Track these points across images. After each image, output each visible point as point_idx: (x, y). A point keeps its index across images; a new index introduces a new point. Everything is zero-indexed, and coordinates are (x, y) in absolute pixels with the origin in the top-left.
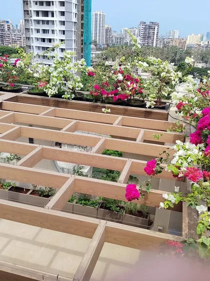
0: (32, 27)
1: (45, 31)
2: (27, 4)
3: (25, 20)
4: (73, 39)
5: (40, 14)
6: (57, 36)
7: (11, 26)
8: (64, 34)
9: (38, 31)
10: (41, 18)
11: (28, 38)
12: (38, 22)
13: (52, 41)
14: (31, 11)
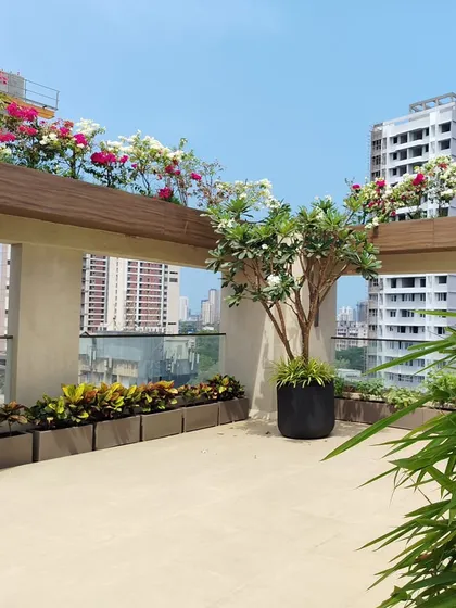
0: (381, 307)
3: (371, 296)
5: (399, 283)
6: (431, 322)
9: (393, 313)
10: (400, 290)
11: (374, 327)
12: (394, 297)
13: (420, 330)
14: (382, 279)
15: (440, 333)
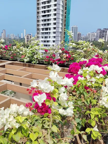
0: (40, 36)
1: (46, 37)
2: (39, 26)
3: (37, 33)
4: (59, 40)
5: (44, 29)
6: (52, 39)
7: (32, 36)
8: (55, 38)
9: (43, 37)
10: (44, 31)
12: (43, 33)
13: (49, 42)
14: (40, 29)
15: (54, 42)
